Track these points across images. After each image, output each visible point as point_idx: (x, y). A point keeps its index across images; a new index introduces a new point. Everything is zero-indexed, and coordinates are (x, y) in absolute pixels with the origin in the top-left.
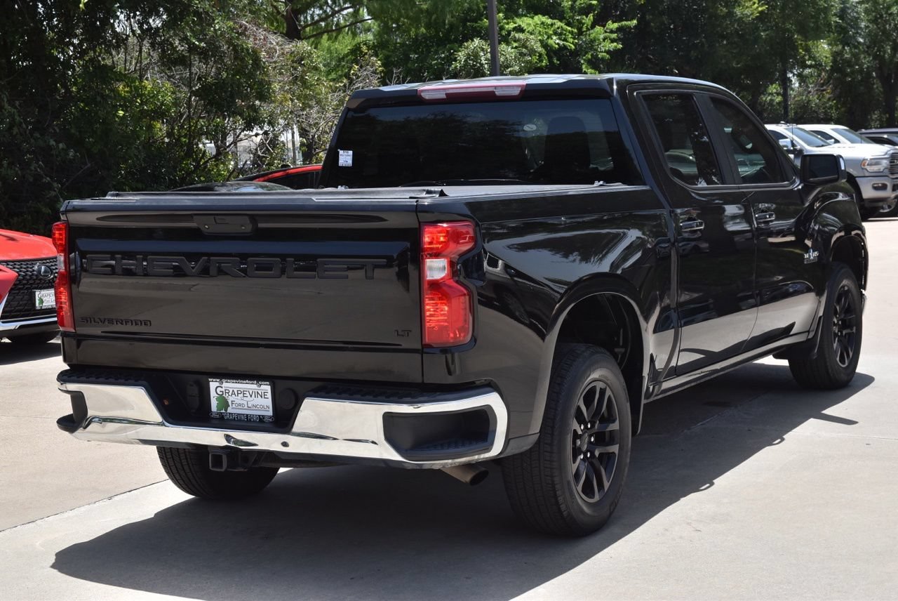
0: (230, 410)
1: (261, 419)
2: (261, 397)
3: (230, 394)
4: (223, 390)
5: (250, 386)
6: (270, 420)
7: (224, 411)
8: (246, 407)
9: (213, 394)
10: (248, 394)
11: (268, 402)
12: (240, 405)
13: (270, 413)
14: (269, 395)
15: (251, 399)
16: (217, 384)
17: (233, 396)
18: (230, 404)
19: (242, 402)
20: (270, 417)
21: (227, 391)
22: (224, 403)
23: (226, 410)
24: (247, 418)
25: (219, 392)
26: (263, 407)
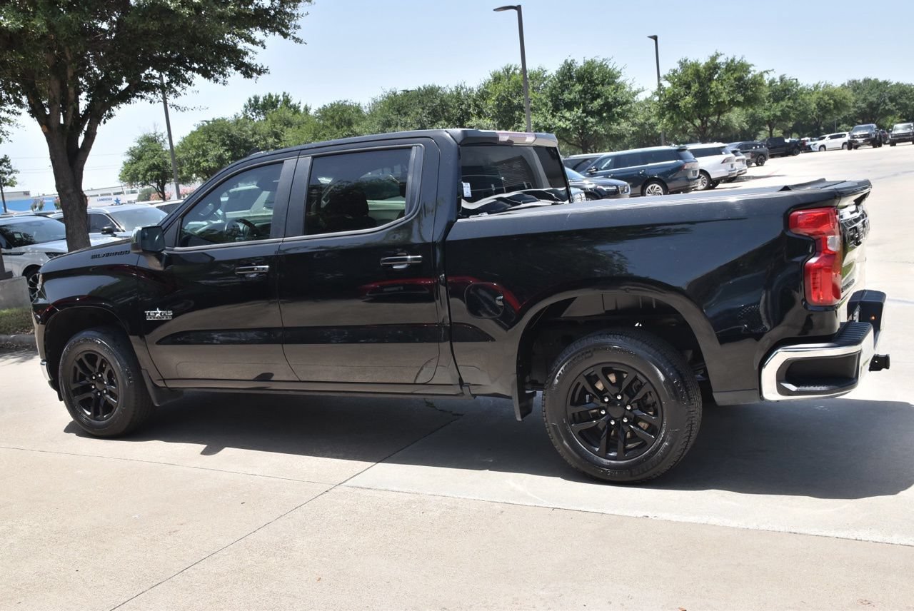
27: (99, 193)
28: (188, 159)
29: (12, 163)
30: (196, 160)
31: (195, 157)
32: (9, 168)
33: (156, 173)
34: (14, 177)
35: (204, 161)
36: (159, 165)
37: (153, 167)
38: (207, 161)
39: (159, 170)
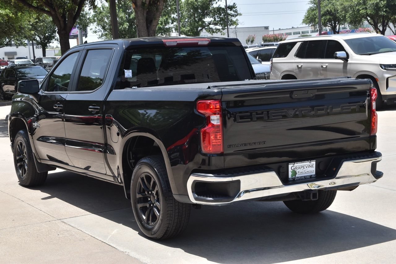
0: (297, 176)
1: (311, 176)
2: (311, 167)
3: (298, 168)
4: (294, 167)
5: (307, 163)
6: (315, 176)
7: (294, 177)
8: (304, 173)
9: (290, 170)
10: (305, 167)
11: (314, 169)
12: (301, 172)
13: (314, 173)
14: (314, 166)
15: (307, 169)
16: (292, 165)
17: (299, 169)
18: (297, 173)
19: (302, 171)
20: (314, 175)
21: (296, 168)
22: (294, 173)
23: (295, 176)
24: (305, 178)
25: (293, 169)
26: (311, 171)
27: (301, 31)
28: (351, 7)
29: (238, 9)
30: (357, 8)
31: (356, 6)
32: (236, 12)
33: (328, 17)
34: (237, 20)
35: (363, 9)
36: (331, 11)
37: (328, 13)
38: (366, 9)
39: (331, 15)
